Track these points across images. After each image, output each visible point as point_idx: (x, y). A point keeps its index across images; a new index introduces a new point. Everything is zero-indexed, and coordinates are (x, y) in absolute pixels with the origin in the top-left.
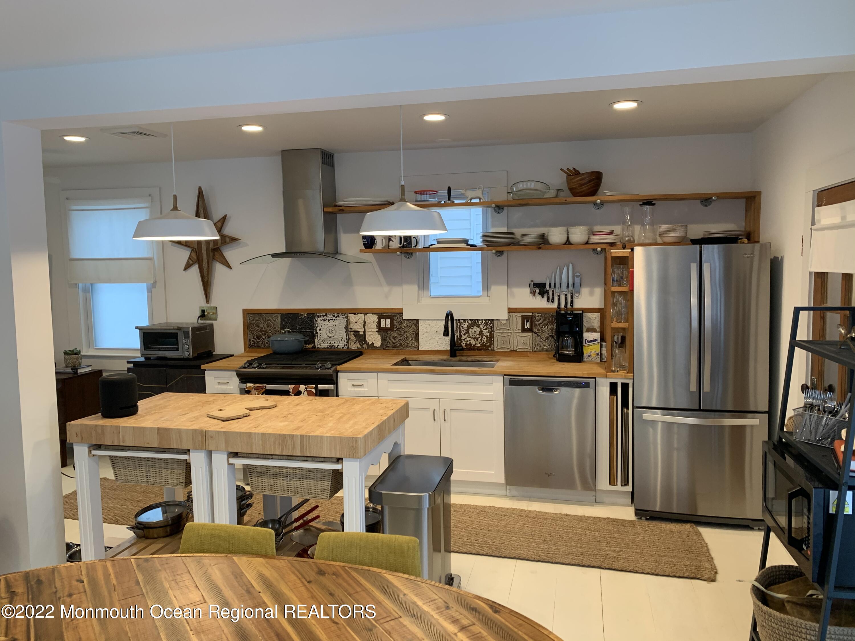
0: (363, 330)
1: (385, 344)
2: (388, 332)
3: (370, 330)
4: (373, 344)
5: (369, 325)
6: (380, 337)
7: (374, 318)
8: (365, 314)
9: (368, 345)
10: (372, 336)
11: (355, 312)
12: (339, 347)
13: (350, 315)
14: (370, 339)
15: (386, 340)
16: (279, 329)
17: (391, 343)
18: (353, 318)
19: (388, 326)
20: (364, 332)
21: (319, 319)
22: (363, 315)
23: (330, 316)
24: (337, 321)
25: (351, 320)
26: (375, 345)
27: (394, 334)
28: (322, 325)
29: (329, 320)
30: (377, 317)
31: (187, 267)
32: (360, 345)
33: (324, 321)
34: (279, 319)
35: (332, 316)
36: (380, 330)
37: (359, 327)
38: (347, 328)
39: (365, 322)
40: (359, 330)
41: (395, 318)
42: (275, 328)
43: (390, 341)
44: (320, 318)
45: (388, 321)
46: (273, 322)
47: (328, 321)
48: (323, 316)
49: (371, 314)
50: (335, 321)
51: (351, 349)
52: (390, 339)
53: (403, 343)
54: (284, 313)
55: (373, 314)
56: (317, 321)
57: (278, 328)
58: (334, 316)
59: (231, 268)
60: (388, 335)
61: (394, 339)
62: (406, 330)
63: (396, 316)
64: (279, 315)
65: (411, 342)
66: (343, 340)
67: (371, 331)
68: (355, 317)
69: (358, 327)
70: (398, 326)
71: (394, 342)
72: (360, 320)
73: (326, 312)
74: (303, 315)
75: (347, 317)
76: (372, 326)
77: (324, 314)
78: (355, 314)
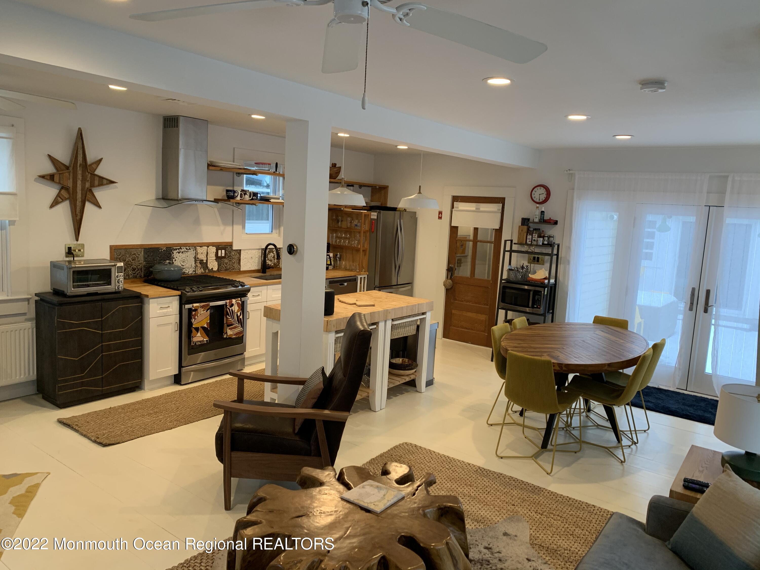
0: (206, 259)
1: (220, 269)
2: (222, 260)
3: (211, 259)
4: (212, 268)
5: (210, 255)
6: (217, 263)
7: (213, 250)
8: (208, 247)
9: (209, 270)
10: (212, 263)
11: (201, 245)
12: (189, 273)
13: (198, 248)
14: (210, 266)
15: (221, 265)
16: (142, 262)
17: (224, 267)
18: (200, 250)
19: (223, 255)
20: (207, 260)
21: (175, 252)
22: (206, 247)
23: (184, 249)
24: (189, 253)
25: (198, 251)
26: (214, 270)
27: (226, 261)
28: (177, 256)
29: (182, 252)
30: (215, 248)
31: (55, 204)
32: (204, 270)
33: (179, 253)
34: (142, 253)
35: (185, 249)
36: (218, 258)
37: (204, 257)
38: (195, 258)
39: (207, 253)
40: (203, 259)
41: (227, 249)
42: (139, 261)
43: (224, 266)
44: (176, 251)
45: (223, 251)
46: (138, 255)
47: (182, 253)
48: (179, 249)
49: (211, 247)
50: (187, 253)
51: (197, 274)
52: (223, 264)
53: (231, 267)
54: (147, 247)
55: (213, 246)
56: (173, 253)
57: (142, 260)
58: (187, 249)
59: (100, 207)
60: (222, 262)
61: (226, 264)
62: (233, 257)
63: (227, 247)
64: (143, 250)
65: (236, 265)
66: (192, 267)
67: (212, 259)
68: (201, 249)
69: (202, 257)
70: (229, 255)
71: (226, 266)
72: (204, 251)
73: (181, 246)
74: (162, 249)
75: (196, 249)
76: (212, 256)
77: (179, 248)
78: (201, 247)
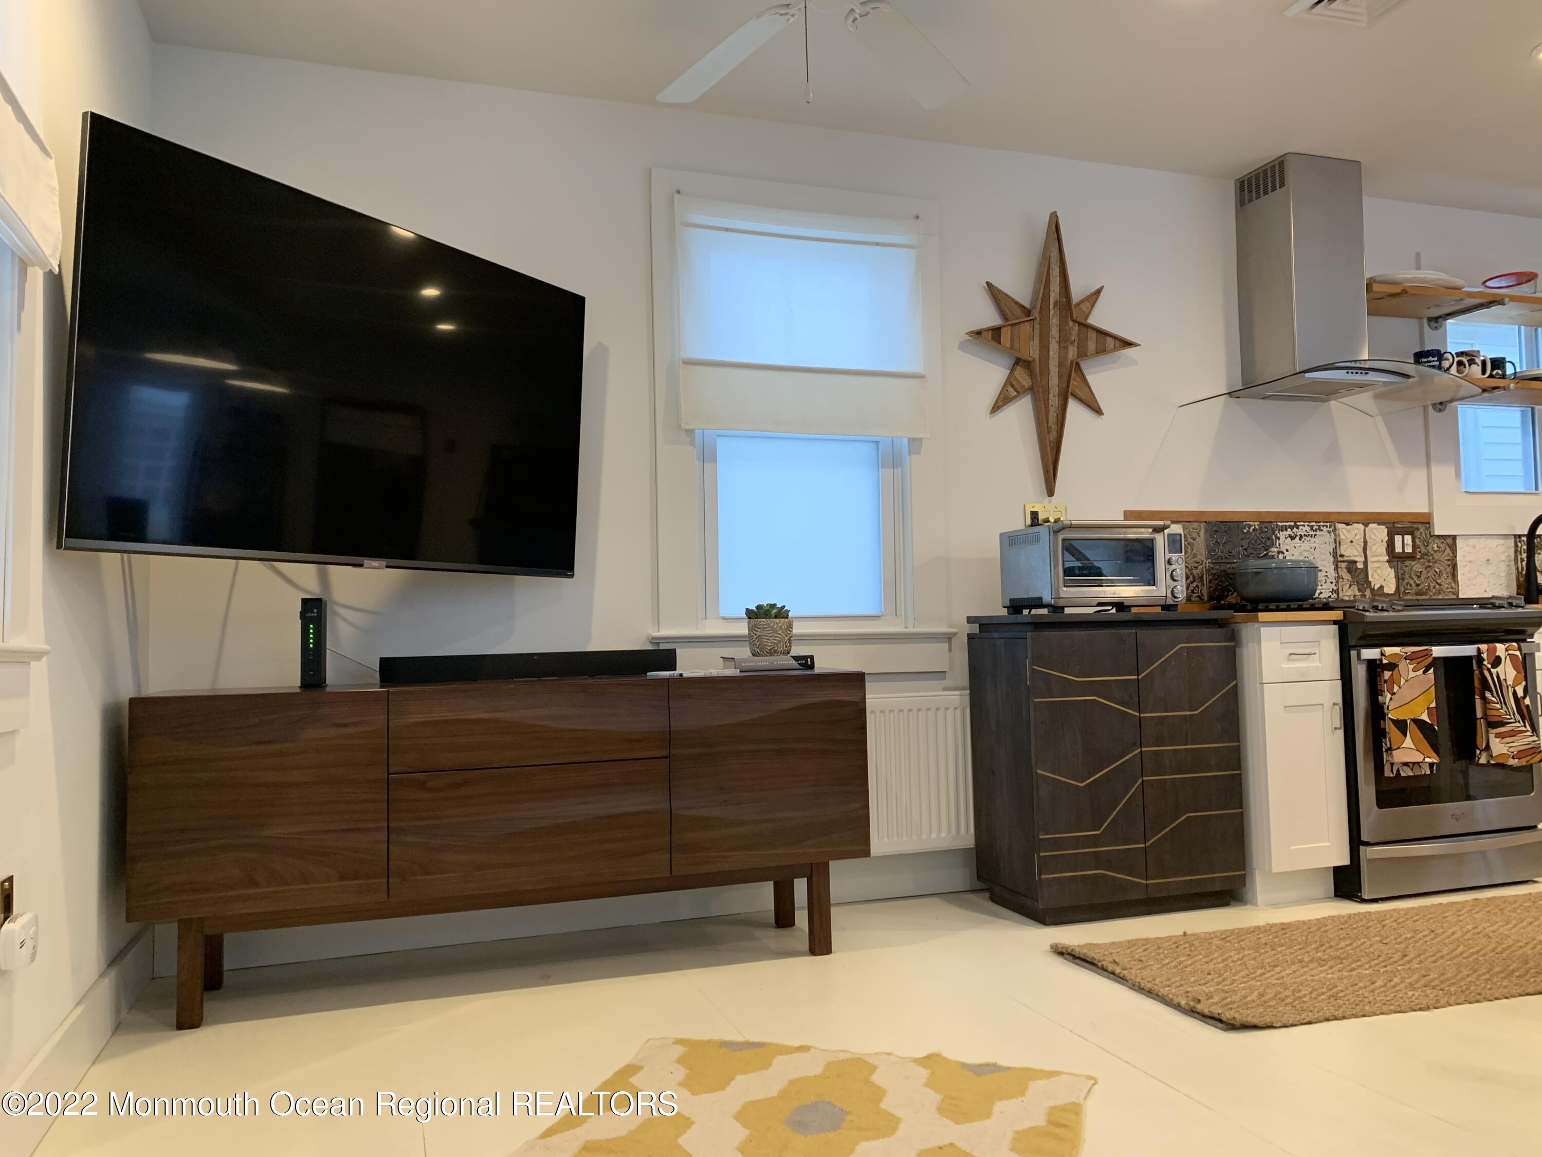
0: (1363, 559)
1: (1402, 589)
2: (1407, 563)
3: (1376, 559)
4: (1382, 587)
5: (1374, 548)
6: (1392, 573)
7: (1379, 533)
8: (1366, 525)
9: (1372, 590)
10: (1379, 571)
11: (1348, 519)
12: (1321, 596)
13: (1339, 526)
14: (1376, 580)
15: (1403, 579)
16: (1203, 558)
17: (1413, 585)
18: (1346, 533)
19: (1409, 550)
20: (1365, 563)
21: (1282, 535)
22: (1361, 526)
23: (1304, 529)
24: (1317, 539)
25: (1342, 537)
26: (1386, 590)
27: (1417, 567)
28: (1288, 548)
29: (1301, 537)
30: (1386, 530)
31: (1002, 401)
32: (1359, 590)
33: (1292, 538)
34: (1202, 534)
35: (1308, 529)
36: (1395, 558)
37: (1356, 553)
38: (1335, 553)
39: (1365, 542)
40: (1356, 559)
41: (1417, 534)
42: (1195, 556)
43: (1412, 582)
44: (1285, 533)
45: (1408, 539)
46: (1191, 540)
47: (1300, 539)
48: (1292, 528)
49: (1375, 525)
50: (1313, 540)
51: (1343, 600)
52: (1410, 577)
53: (1432, 585)
54: (1213, 519)
55: (1379, 524)
56: (1279, 538)
57: (1201, 554)
58: (1312, 527)
59: (1098, 411)
60: (1406, 569)
61: (1419, 577)
62: (1436, 556)
63: (1418, 529)
64: (1203, 525)
65: (1445, 581)
66: (1328, 581)
67: (1378, 561)
68: (1349, 531)
69: (1352, 552)
70: (1423, 550)
71: (1418, 582)
72: (1358, 537)
73: (1296, 519)
74: (1249, 526)
75: (1335, 529)
76: (1379, 551)
77: (1292, 524)
78: (1347, 524)
